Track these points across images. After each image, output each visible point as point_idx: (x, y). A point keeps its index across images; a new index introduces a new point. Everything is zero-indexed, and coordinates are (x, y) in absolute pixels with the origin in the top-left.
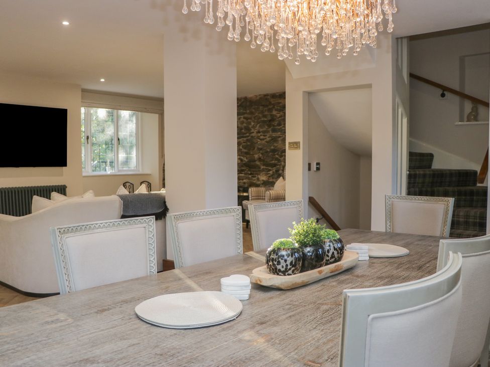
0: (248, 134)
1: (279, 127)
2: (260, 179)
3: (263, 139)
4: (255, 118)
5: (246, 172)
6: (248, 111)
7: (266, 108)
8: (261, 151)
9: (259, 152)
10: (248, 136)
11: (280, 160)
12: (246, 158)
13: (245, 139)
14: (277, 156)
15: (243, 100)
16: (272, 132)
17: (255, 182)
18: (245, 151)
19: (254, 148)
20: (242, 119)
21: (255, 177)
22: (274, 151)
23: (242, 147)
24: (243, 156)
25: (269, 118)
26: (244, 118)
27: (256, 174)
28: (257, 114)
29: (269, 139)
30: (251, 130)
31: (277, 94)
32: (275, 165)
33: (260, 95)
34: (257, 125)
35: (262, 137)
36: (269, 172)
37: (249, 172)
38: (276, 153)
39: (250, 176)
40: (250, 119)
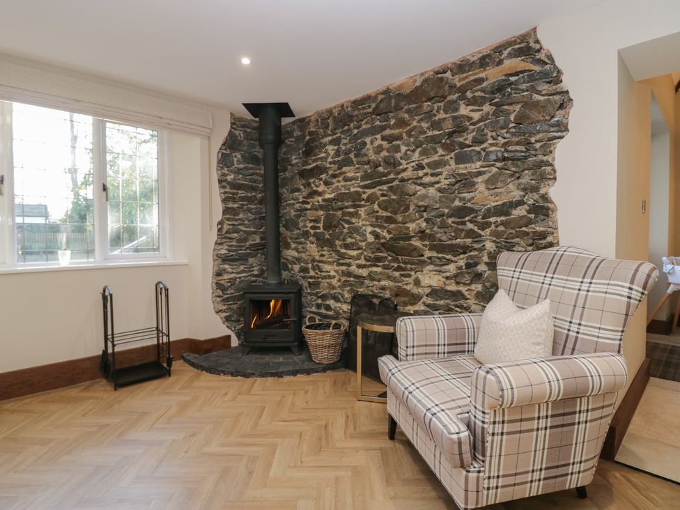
0: (392, 176)
1: (478, 149)
2: (422, 284)
3: (432, 184)
4: (409, 134)
5: (386, 263)
6: (393, 122)
7: (441, 104)
8: (425, 214)
9: (422, 217)
10: (392, 180)
11: (480, 236)
12: (389, 232)
13: (385, 187)
14: (470, 226)
15: (380, 97)
16: (457, 163)
17: (408, 287)
18: (385, 214)
19: (407, 208)
20: (379, 142)
21: (409, 276)
22: (462, 212)
23: (379, 205)
24: (380, 227)
25: (448, 127)
26: (383, 139)
27: (411, 270)
28: (415, 123)
29: (447, 182)
30: (400, 164)
31: (475, 58)
32: (465, 249)
33: (422, 74)
34: (414, 151)
35: (427, 179)
36: (446, 267)
37: (396, 265)
38: (467, 219)
39: (397, 274)
40: (399, 138)
